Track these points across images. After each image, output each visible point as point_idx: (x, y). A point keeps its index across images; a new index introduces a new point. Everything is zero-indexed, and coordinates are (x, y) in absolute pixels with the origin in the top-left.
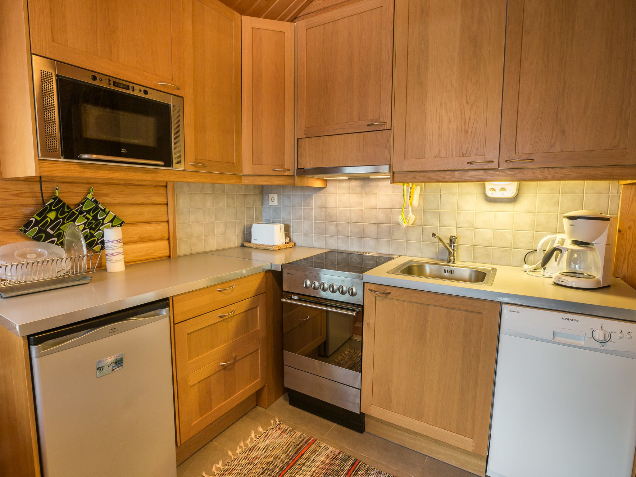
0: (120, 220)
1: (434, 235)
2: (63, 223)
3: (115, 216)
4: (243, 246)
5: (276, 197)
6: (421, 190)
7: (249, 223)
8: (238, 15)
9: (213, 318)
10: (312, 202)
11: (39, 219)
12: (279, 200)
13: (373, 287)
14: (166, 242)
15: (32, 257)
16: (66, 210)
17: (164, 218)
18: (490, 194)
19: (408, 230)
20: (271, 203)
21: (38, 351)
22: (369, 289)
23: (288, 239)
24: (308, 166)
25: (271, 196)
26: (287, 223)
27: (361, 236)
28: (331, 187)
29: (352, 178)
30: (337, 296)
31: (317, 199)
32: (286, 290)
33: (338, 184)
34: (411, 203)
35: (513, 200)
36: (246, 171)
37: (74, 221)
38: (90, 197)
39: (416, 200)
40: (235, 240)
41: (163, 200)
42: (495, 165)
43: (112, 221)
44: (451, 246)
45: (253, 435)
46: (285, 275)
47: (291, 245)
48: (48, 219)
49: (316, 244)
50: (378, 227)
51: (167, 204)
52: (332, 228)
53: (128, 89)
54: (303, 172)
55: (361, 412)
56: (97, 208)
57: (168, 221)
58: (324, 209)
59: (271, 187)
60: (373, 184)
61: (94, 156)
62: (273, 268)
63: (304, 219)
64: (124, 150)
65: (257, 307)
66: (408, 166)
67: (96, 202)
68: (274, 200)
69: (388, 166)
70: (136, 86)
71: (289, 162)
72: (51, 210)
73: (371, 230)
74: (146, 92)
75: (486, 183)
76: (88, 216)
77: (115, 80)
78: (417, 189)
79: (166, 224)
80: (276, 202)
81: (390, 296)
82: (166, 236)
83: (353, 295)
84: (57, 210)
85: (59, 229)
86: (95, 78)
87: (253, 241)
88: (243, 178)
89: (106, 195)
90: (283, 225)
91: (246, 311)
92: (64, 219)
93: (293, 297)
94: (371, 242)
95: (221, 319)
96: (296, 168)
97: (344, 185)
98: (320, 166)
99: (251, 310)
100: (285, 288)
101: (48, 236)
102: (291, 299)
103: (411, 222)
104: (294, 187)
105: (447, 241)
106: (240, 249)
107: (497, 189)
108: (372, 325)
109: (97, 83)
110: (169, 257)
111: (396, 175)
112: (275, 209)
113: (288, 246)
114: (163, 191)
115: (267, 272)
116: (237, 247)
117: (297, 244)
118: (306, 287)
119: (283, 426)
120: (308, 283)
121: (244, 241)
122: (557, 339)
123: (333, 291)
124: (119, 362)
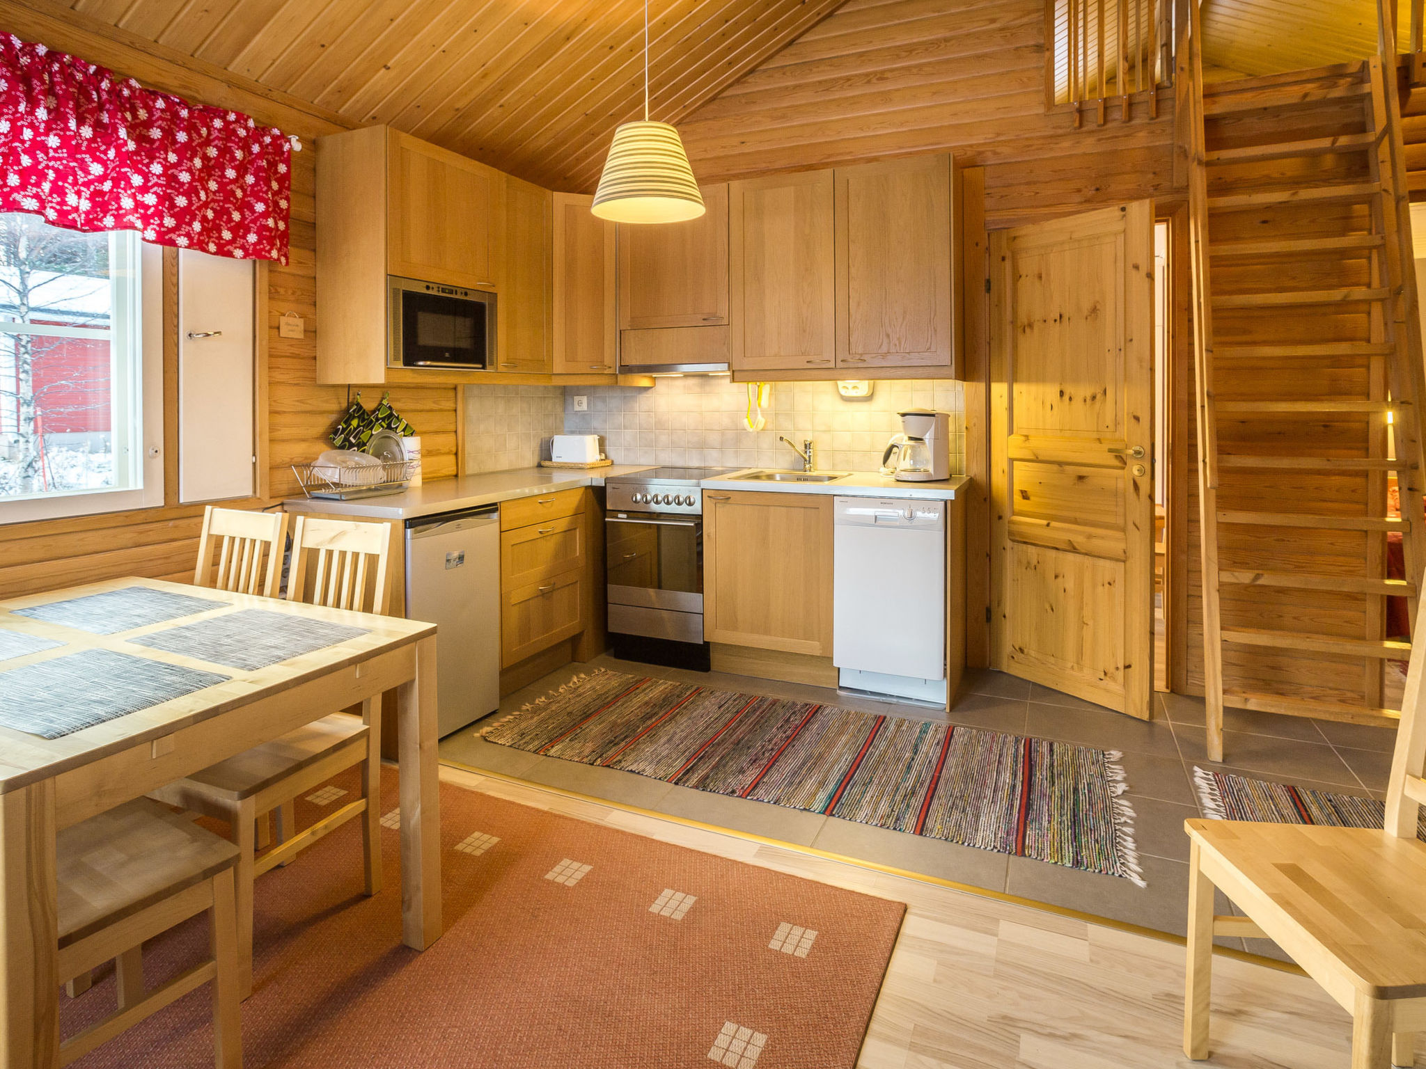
0: (411, 429)
1: (781, 439)
2: (363, 432)
3: (407, 425)
4: (540, 466)
5: (584, 399)
6: (771, 390)
7: (546, 436)
8: (550, 192)
9: (533, 533)
10: (637, 406)
11: (345, 426)
12: (589, 404)
13: (711, 493)
14: (453, 458)
15: (352, 464)
16: (366, 417)
17: (452, 427)
18: (843, 392)
19: (758, 437)
20: (577, 408)
21: (412, 535)
22: (709, 497)
23: (603, 455)
24: (634, 362)
25: (576, 398)
26: (603, 434)
27: (702, 446)
28: (662, 387)
29: (687, 375)
30: (673, 509)
31: (643, 402)
32: (611, 508)
33: (670, 382)
34: (759, 405)
35: (869, 398)
36: (558, 369)
37: (371, 429)
38: (385, 402)
39: (765, 401)
40: (529, 457)
41: (450, 405)
42: (832, 365)
43: (404, 430)
44: (806, 452)
45: (575, 679)
46: (609, 490)
47: (608, 462)
48: (352, 427)
49: (642, 461)
50: (723, 434)
51: (456, 411)
52: (664, 438)
53: (452, 293)
54: (627, 369)
55: (704, 642)
56: (391, 415)
57: (456, 432)
58: (653, 414)
59: (578, 387)
60: (714, 382)
61: (428, 363)
62: (594, 484)
63: (625, 428)
64: (447, 355)
65: (575, 529)
66: (748, 364)
67: (390, 408)
68: (582, 404)
69: (727, 365)
70: (458, 289)
71: (610, 357)
72: (354, 417)
73: (714, 438)
74: (466, 294)
75: (839, 382)
76: (383, 423)
77: (444, 287)
78: (766, 388)
79: (453, 434)
80: (584, 407)
81: (730, 501)
82: (454, 451)
83: (690, 504)
84: (359, 417)
85: (359, 438)
86: (428, 288)
87: (554, 459)
88: (553, 377)
89: (398, 400)
90: (596, 437)
91: (565, 531)
92: (363, 426)
93: (620, 515)
94: (715, 454)
95: (541, 536)
96: (618, 365)
97: (680, 383)
98: (648, 363)
99: (570, 531)
100: (609, 507)
101: (352, 445)
102: (618, 518)
103: (761, 427)
104: (614, 386)
105: (801, 448)
106: (536, 470)
107: (850, 387)
108: (713, 536)
109: (430, 292)
110: (456, 476)
111: (735, 373)
112: (584, 416)
113: (603, 463)
114: (452, 394)
115: (587, 487)
116: (533, 468)
117: (615, 462)
118: (636, 502)
119: (610, 673)
120: (639, 497)
121: (541, 459)
122: (879, 522)
123: (668, 503)
124: (461, 558)
